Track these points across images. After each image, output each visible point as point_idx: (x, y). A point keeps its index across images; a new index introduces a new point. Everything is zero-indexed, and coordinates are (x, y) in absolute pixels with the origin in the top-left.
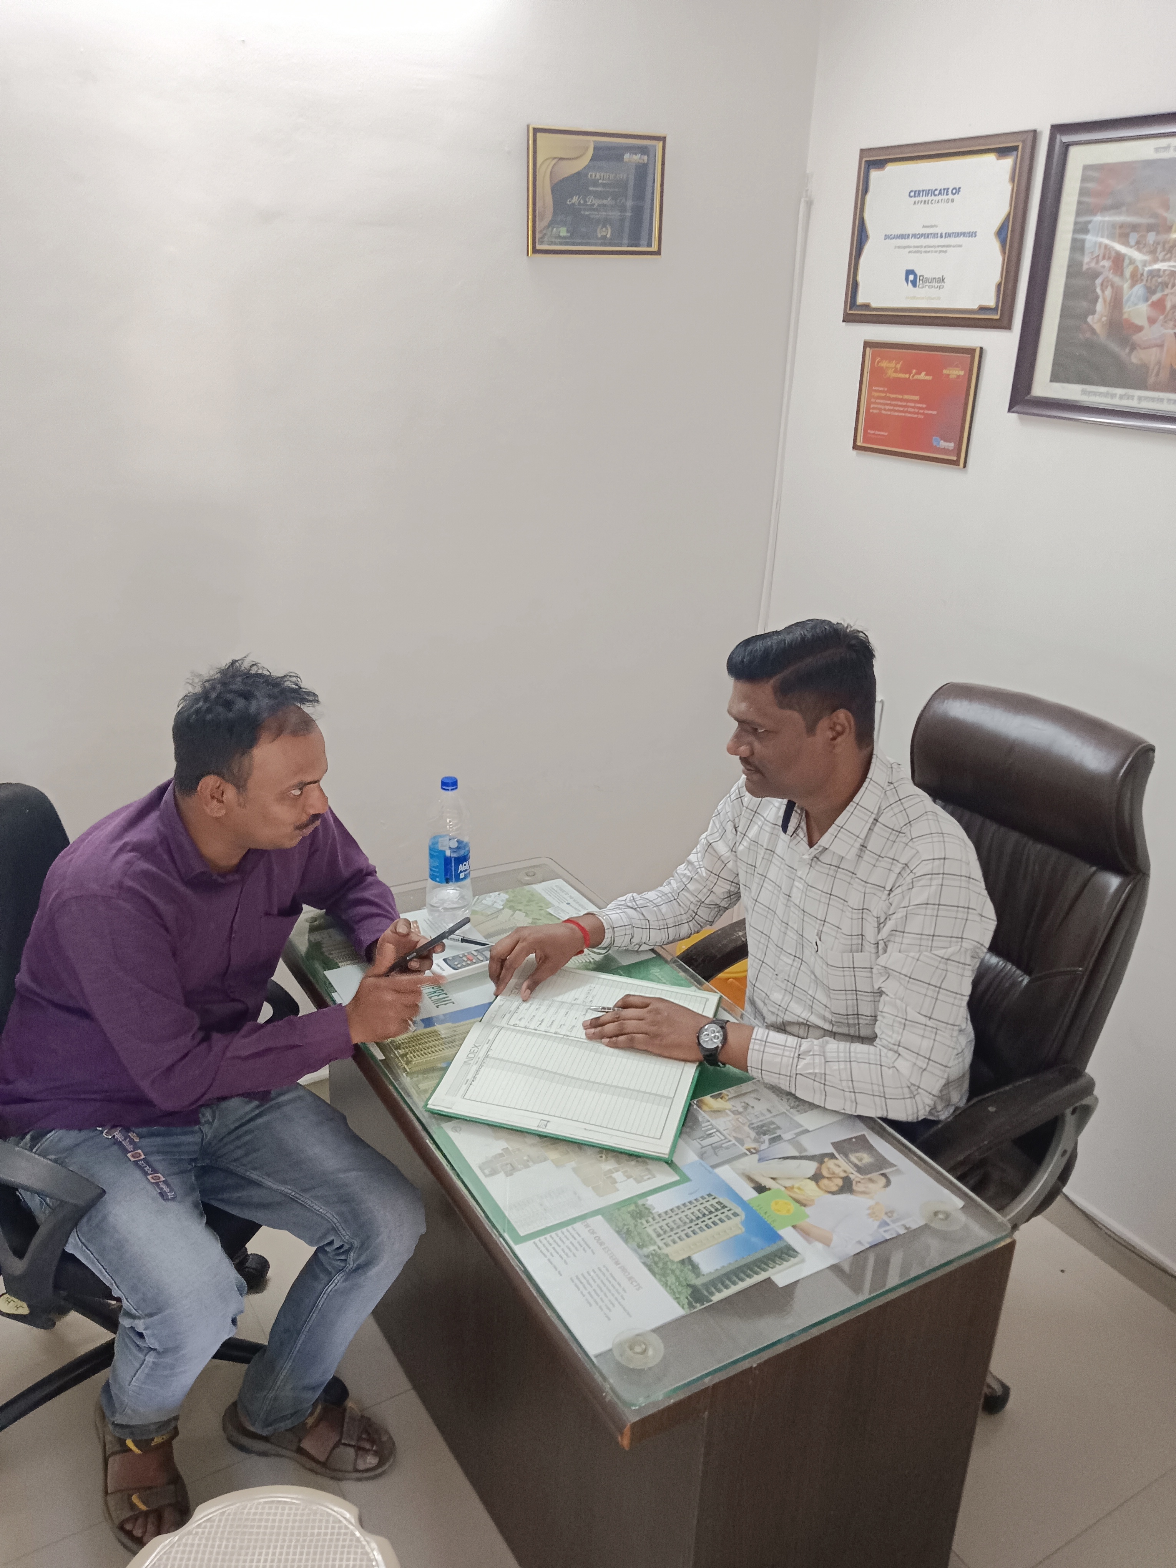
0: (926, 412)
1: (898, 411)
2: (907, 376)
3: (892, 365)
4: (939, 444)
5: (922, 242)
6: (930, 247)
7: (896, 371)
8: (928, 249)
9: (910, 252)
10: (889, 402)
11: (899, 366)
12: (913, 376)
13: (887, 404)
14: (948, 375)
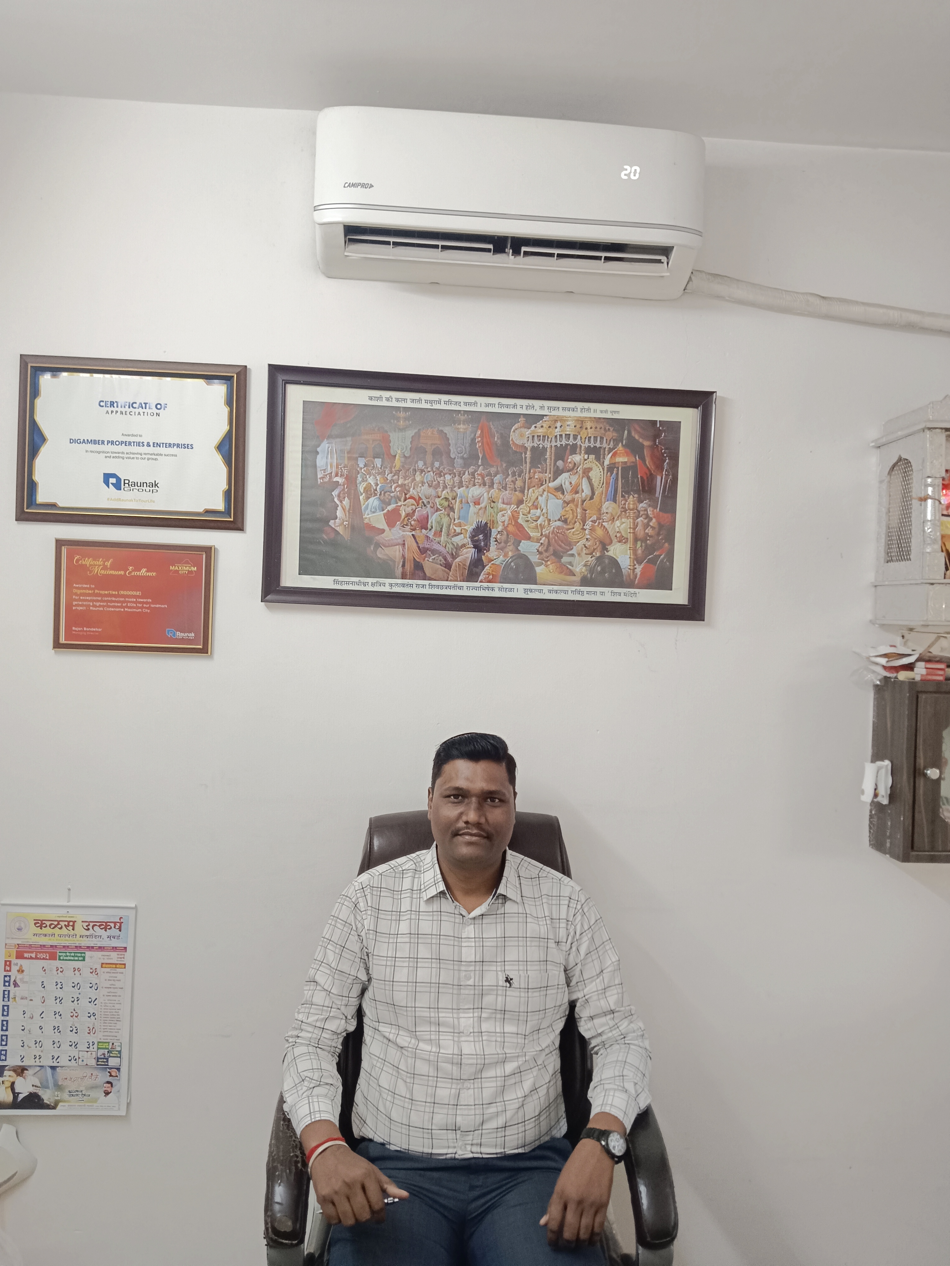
0: (153, 606)
1: (113, 607)
2: (122, 573)
3: (100, 562)
4: (174, 635)
5: (123, 448)
6: (133, 454)
7: (105, 568)
8: (130, 456)
9: (106, 457)
10: (99, 598)
11: (108, 564)
12: (130, 573)
13: (98, 601)
14: (177, 571)
